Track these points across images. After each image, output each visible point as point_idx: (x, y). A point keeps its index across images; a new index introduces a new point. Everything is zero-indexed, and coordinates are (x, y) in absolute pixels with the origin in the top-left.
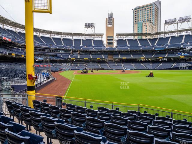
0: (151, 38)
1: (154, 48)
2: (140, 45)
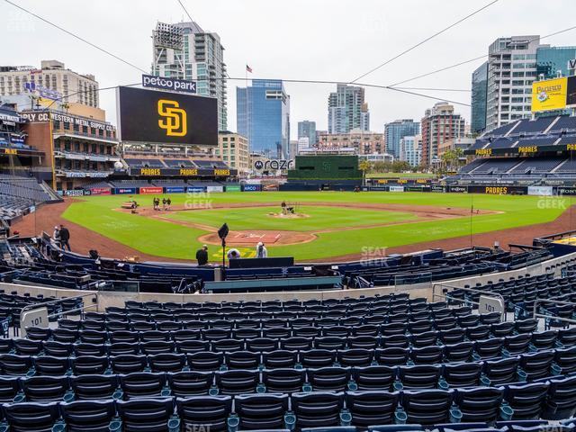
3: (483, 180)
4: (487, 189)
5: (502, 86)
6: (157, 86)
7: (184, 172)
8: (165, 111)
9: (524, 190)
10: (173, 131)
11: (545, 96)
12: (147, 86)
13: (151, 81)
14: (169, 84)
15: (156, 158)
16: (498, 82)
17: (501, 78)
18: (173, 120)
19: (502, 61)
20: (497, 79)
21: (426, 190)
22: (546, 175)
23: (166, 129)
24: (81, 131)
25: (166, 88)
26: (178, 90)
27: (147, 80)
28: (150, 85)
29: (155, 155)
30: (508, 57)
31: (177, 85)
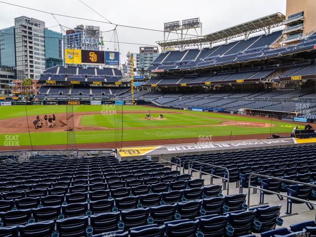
3: (62, 98)
4: (69, 103)
5: (29, 45)
9: (88, 103)
11: (72, 56)
16: (26, 42)
17: (28, 40)
19: (27, 30)
20: (26, 39)
21: (28, 104)
22: (91, 96)
30: (30, 28)
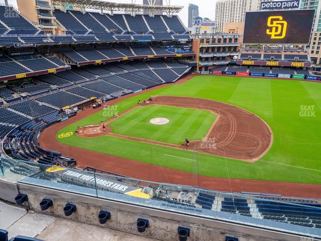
0: (110, 12)
1: (133, 38)
2: (107, 30)
6: (270, 8)
7: (269, 63)
8: (272, 23)
10: (275, 35)
12: (263, 9)
13: (266, 5)
14: (279, 5)
15: (259, 53)
18: (277, 28)
23: (271, 35)
24: (216, 42)
25: (276, 8)
26: (284, 8)
27: (264, 5)
28: (266, 8)
29: (259, 51)
31: (284, 4)
